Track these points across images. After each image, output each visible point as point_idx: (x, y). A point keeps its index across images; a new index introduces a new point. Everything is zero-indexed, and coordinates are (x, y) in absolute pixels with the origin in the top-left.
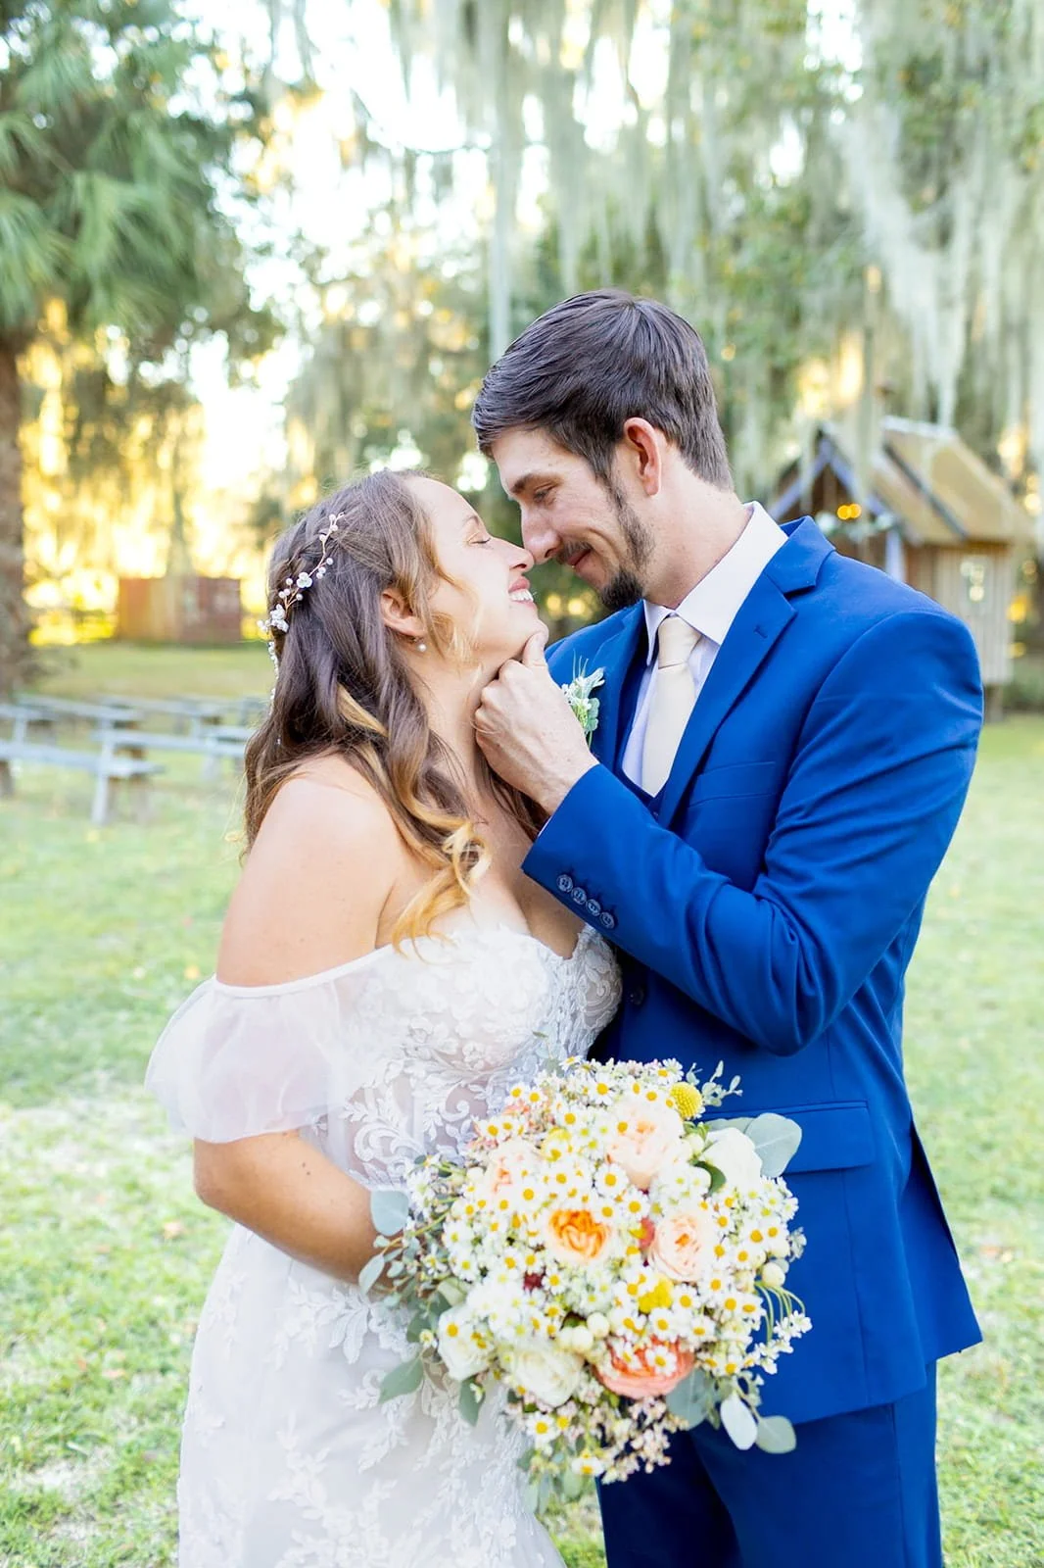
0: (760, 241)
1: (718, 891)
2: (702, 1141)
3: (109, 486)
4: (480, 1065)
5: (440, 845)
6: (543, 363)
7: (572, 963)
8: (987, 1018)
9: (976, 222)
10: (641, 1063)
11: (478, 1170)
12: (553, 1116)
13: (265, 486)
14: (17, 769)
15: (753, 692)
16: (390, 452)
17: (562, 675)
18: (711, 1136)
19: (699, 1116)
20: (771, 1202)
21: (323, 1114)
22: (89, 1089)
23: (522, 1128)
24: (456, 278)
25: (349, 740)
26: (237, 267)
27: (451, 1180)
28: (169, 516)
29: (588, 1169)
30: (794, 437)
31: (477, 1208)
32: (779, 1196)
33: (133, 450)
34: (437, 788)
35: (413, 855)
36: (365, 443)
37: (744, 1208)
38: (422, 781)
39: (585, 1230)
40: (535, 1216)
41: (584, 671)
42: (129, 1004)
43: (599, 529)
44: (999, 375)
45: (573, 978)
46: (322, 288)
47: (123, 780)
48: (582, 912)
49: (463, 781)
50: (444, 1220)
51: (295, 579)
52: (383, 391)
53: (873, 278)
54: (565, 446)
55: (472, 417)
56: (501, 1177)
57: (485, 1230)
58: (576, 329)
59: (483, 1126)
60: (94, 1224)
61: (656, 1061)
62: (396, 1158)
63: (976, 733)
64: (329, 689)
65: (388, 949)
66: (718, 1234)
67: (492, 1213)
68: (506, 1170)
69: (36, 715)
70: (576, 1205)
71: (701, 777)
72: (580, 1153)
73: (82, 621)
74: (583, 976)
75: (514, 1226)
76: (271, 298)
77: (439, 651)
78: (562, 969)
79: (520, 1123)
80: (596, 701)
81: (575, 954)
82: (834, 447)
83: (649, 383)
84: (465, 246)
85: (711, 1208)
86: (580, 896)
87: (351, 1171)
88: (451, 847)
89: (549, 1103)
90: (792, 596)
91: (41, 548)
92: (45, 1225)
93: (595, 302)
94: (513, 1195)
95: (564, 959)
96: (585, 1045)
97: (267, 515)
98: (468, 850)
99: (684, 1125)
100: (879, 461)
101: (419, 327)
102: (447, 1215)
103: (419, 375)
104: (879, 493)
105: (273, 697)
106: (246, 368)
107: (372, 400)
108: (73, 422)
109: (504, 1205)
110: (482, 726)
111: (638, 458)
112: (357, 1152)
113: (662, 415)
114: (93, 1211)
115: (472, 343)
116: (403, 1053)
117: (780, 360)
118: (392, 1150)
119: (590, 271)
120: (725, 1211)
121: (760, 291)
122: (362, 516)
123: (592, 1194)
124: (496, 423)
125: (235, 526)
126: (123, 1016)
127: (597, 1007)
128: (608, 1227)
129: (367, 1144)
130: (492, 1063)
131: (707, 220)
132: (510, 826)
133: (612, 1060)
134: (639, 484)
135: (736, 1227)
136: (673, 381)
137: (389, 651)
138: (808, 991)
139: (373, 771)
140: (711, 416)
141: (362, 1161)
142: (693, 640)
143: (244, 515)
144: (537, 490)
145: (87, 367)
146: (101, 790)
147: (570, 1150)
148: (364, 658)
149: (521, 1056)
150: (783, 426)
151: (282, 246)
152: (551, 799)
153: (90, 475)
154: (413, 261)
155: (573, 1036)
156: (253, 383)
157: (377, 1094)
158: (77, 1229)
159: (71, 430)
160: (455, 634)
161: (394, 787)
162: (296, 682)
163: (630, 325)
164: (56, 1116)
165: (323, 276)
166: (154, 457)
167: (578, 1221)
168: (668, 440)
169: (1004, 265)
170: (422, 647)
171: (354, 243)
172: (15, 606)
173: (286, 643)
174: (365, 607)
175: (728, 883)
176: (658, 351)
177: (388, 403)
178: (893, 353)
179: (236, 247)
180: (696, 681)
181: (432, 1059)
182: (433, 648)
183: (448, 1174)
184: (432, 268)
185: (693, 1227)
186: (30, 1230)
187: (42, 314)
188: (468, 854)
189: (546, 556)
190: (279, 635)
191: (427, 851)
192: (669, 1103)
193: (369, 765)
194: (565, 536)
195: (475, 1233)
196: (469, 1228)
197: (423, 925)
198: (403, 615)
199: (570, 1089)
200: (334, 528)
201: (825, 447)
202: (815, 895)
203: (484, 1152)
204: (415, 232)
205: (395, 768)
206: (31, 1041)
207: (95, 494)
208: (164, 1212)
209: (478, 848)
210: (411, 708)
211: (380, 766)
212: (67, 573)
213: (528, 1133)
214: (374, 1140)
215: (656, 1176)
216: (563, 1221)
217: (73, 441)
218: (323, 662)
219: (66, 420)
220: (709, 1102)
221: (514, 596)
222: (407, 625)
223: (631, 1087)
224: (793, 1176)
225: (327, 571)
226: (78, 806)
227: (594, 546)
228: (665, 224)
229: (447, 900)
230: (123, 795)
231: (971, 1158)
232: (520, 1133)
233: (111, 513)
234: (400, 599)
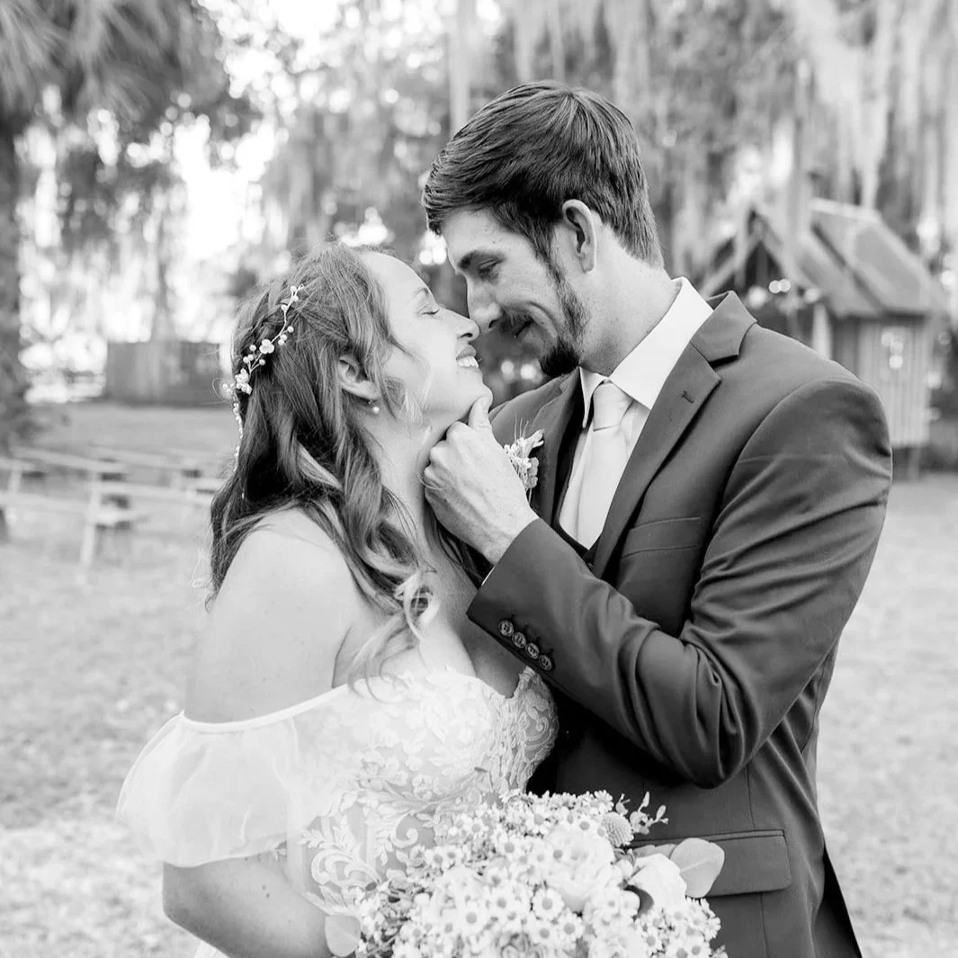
0: (699, 37)
1: (648, 635)
2: (631, 866)
3: (99, 258)
4: (428, 795)
5: (393, 592)
6: (488, 148)
7: (513, 701)
8: (903, 752)
9: (898, 21)
10: (574, 796)
11: (424, 896)
12: (493, 845)
13: (242, 258)
14: (11, 517)
15: (681, 453)
16: (359, 227)
17: (504, 436)
18: (639, 861)
19: (628, 844)
20: (696, 922)
21: (284, 840)
22: (76, 811)
23: (465, 856)
24: (420, 68)
25: (308, 495)
26: (218, 57)
27: (399, 906)
28: (153, 284)
29: (526, 893)
30: (729, 217)
31: (423, 931)
32: (703, 917)
33: (121, 224)
34: (389, 539)
35: (368, 600)
36: (335, 219)
37: (670, 928)
38: (375, 533)
39: (524, 950)
40: (478, 939)
41: (524, 433)
42: (112, 734)
43: (538, 302)
44: (916, 162)
45: (514, 715)
46: (296, 77)
47: (110, 528)
48: (521, 654)
49: (414, 533)
50: (393, 943)
51: (258, 345)
52: (352, 172)
53: (803, 71)
54: (508, 225)
55: (423, 198)
56: (446, 902)
57: (431, 952)
58: (519, 117)
59: (429, 855)
60: (80, 936)
61: (588, 793)
62: (349, 882)
63: (885, 492)
64: (290, 448)
65: (344, 688)
66: (647, 952)
67: (438, 935)
68: (451, 895)
69: (29, 467)
70: (515, 927)
71: (632, 531)
72: (518, 880)
73: (73, 382)
74: (524, 714)
75: (458, 947)
76: (250, 86)
77: (391, 412)
78: (504, 707)
79: (463, 852)
80: (536, 461)
81: (516, 693)
82: (766, 226)
83: (585, 168)
84: (428, 40)
85: (640, 929)
86: (520, 640)
87: (308, 893)
88: (402, 594)
89: (490, 833)
90: (717, 364)
91: (36, 314)
92: (33, 935)
93: (537, 92)
94: (457, 919)
95: (506, 698)
96: (524, 778)
97: (244, 284)
98: (418, 597)
99: (615, 852)
100: (808, 241)
101: (386, 114)
102: (397, 939)
103: (385, 157)
104: (808, 268)
105: (237, 455)
106: (226, 150)
107: (341, 180)
108: (67, 198)
109: (449, 928)
110: (431, 483)
111: (576, 236)
112: (313, 875)
113: (598, 198)
114: (79, 923)
115: (435, 129)
116: (357, 784)
117: (716, 147)
118: (346, 872)
119: (544, 62)
120: (653, 931)
121: (699, 83)
122: (321, 287)
123: (531, 917)
124: (445, 203)
125: (215, 295)
126: (108, 744)
127: (535, 742)
128: (545, 947)
129: (323, 868)
130: (440, 794)
131: (651, 18)
132: (457, 574)
133: (548, 793)
134: (576, 261)
135: (663, 946)
136: (607, 166)
137: (345, 412)
138: (732, 730)
139: (331, 523)
140: (644, 200)
141: (318, 884)
142: (625, 405)
143: (223, 285)
144: (481, 266)
145: (80, 147)
146: (89, 538)
147: (509, 877)
148: (322, 418)
149: (465, 788)
150: (719, 207)
151: (260, 38)
152: (493, 550)
153: (81, 247)
154: (380, 53)
155: (514, 767)
156: (233, 164)
157: (333, 822)
158: (65, 939)
159: (64, 205)
160: (406, 398)
161: (349, 537)
162: (258, 441)
163: (569, 114)
164: (43, 836)
165: (297, 66)
166: (142, 230)
167: (517, 942)
168: (603, 220)
169: (923, 60)
170: (376, 409)
171: (326, 36)
172: (11, 368)
173: (250, 404)
174: (324, 371)
175: (658, 629)
176: (595, 138)
177: (357, 184)
178: (822, 141)
179: (218, 38)
180: (627, 443)
181: (384, 790)
182: (385, 408)
183: (397, 900)
184: (398, 60)
185: (624, 946)
186: (19, 941)
187: (38, 99)
188: (417, 601)
189: (490, 326)
190: (243, 398)
191: (380, 597)
192: (600, 833)
193: (327, 518)
194: (508, 308)
195: (422, 954)
196: (417, 949)
197: (376, 666)
198: (358, 379)
199: (509, 819)
200: (295, 298)
201: (758, 227)
202: (737, 641)
203: (429, 879)
204: (384, 27)
205: (350, 521)
206: (23, 768)
207: (87, 266)
208: (142, 925)
209: (427, 595)
210: (365, 465)
211: (337, 518)
212: (60, 337)
213: (470, 861)
214: (329, 865)
215: (589, 899)
216: (503, 942)
217: (67, 216)
218: (284, 421)
219: (59, 197)
220: (637, 830)
221: (461, 363)
222: (362, 389)
223: (565, 818)
224: (716, 899)
225: (288, 338)
226: (68, 552)
227: (534, 318)
228: (613, 21)
229: (398, 643)
230: (109, 540)
231: (886, 881)
232: (463, 861)
233: (101, 282)
234: (355, 365)
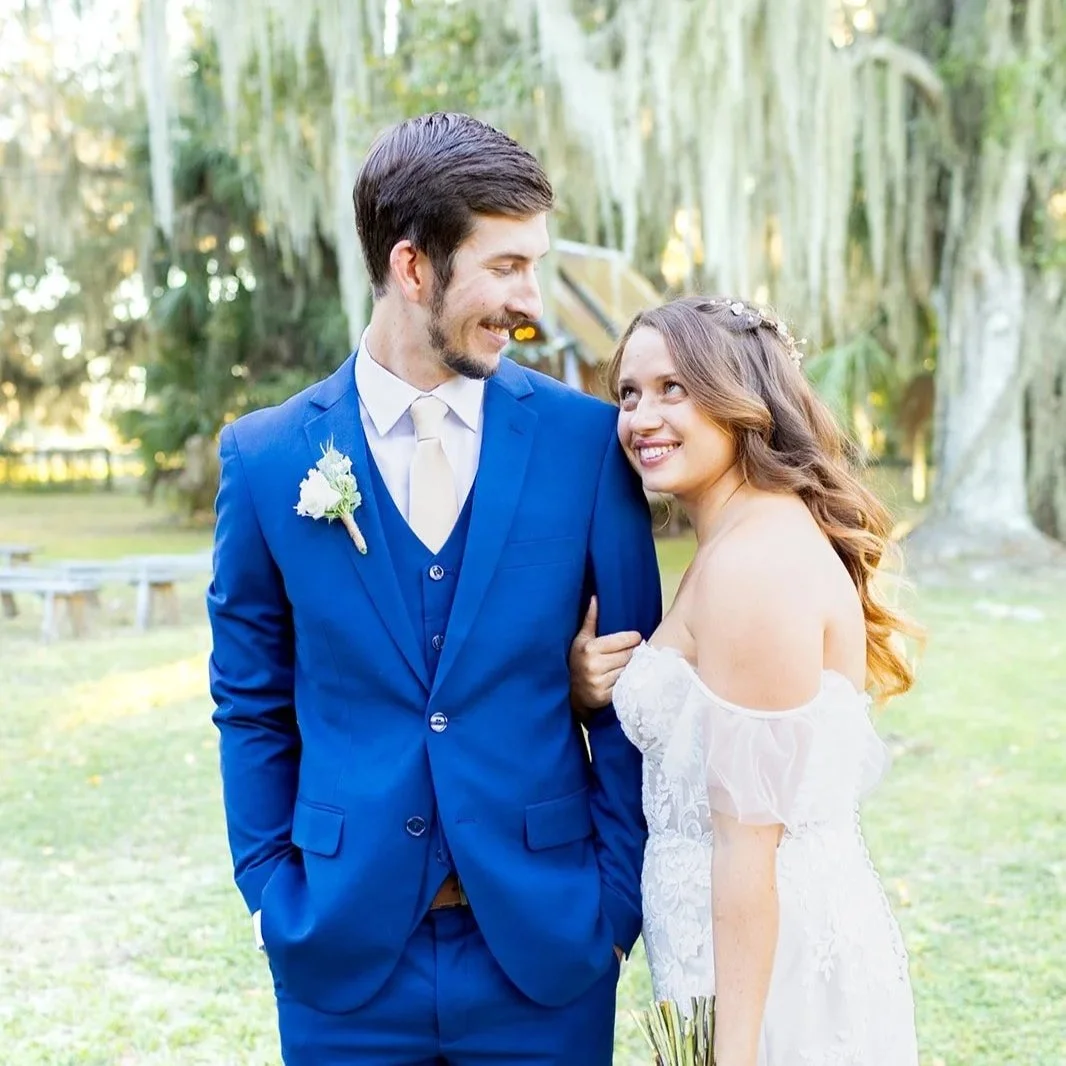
0: (430, 60)
24: (98, 92)
84: (104, 60)
100: (555, 284)
101: (64, 143)
115: (124, 161)
119: (251, 87)
184: (72, 81)
